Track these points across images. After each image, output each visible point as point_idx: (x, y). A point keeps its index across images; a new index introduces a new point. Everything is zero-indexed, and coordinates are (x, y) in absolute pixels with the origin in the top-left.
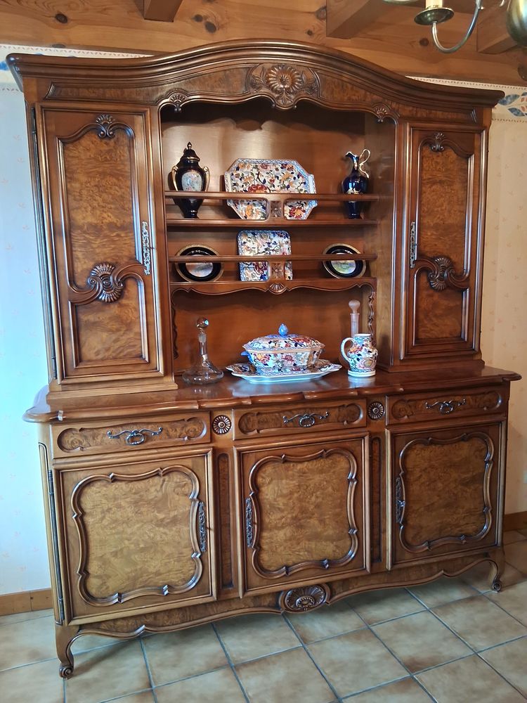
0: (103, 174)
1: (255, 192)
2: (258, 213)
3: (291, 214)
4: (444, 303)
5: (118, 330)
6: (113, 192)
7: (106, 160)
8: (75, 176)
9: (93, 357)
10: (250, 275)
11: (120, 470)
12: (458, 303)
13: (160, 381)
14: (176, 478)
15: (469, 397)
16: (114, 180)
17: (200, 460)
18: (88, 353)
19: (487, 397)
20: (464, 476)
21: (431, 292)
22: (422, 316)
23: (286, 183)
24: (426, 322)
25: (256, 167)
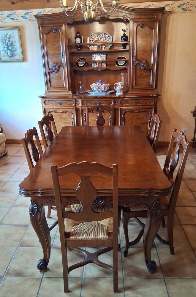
0: (54, 41)
1: (96, 42)
2: (96, 48)
3: (105, 48)
4: (145, 74)
5: (58, 79)
6: (56, 45)
7: (55, 38)
8: (49, 42)
9: (53, 85)
10: (94, 66)
11: (56, 110)
12: (149, 74)
13: (68, 92)
14: (68, 113)
15: (144, 100)
16: (57, 43)
17: (73, 110)
18: (53, 84)
19: (150, 100)
20: (141, 122)
21: (140, 70)
22: (137, 78)
23: (105, 39)
24: (139, 79)
25: (97, 35)
